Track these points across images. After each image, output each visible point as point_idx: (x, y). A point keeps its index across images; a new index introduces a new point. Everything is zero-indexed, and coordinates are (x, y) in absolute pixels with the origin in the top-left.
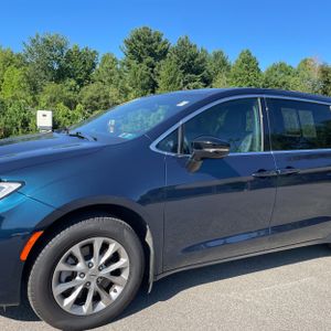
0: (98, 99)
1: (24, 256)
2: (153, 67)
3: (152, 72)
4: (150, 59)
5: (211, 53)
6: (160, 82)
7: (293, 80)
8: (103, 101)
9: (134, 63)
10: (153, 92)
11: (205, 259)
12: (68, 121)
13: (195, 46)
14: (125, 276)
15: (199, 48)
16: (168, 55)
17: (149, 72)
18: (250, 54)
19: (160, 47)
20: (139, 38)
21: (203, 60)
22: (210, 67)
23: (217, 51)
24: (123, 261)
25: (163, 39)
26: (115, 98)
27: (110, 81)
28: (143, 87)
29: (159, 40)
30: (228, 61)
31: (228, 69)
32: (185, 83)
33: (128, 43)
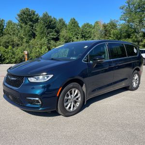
0: (8, 43)
1: (58, 95)
2: (33, 26)
3: (32, 28)
4: (30, 23)
5: (58, 19)
6: (37, 33)
7: (93, 30)
8: (11, 43)
9: (23, 25)
10: (34, 38)
11: (95, 94)
12: (6, 54)
13: (51, 17)
14: (80, 99)
15: (52, 17)
16: (39, 21)
17: (31, 29)
18: (75, 20)
19: (35, 17)
20: (24, 13)
21: (55, 23)
22: (58, 26)
23: (60, 18)
24: (79, 95)
25: (36, 13)
26: (17, 41)
27: (14, 34)
28: (29, 36)
29: (34, 14)
30: (66, 23)
31: (66, 26)
32: (48, 33)
33: (19, 16)
